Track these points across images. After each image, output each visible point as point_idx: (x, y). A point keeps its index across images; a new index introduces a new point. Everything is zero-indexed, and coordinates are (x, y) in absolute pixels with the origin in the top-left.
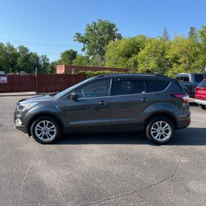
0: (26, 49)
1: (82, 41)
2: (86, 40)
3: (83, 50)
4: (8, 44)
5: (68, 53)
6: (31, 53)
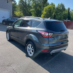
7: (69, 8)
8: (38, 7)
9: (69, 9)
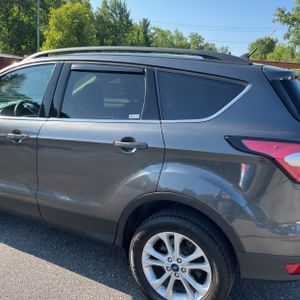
0: (200, 37)
1: (287, 22)
2: (294, 19)
3: (288, 36)
4: (176, 31)
5: (261, 42)
6: (207, 45)
7: (145, 21)
8: (16, 8)
9: (146, 24)
